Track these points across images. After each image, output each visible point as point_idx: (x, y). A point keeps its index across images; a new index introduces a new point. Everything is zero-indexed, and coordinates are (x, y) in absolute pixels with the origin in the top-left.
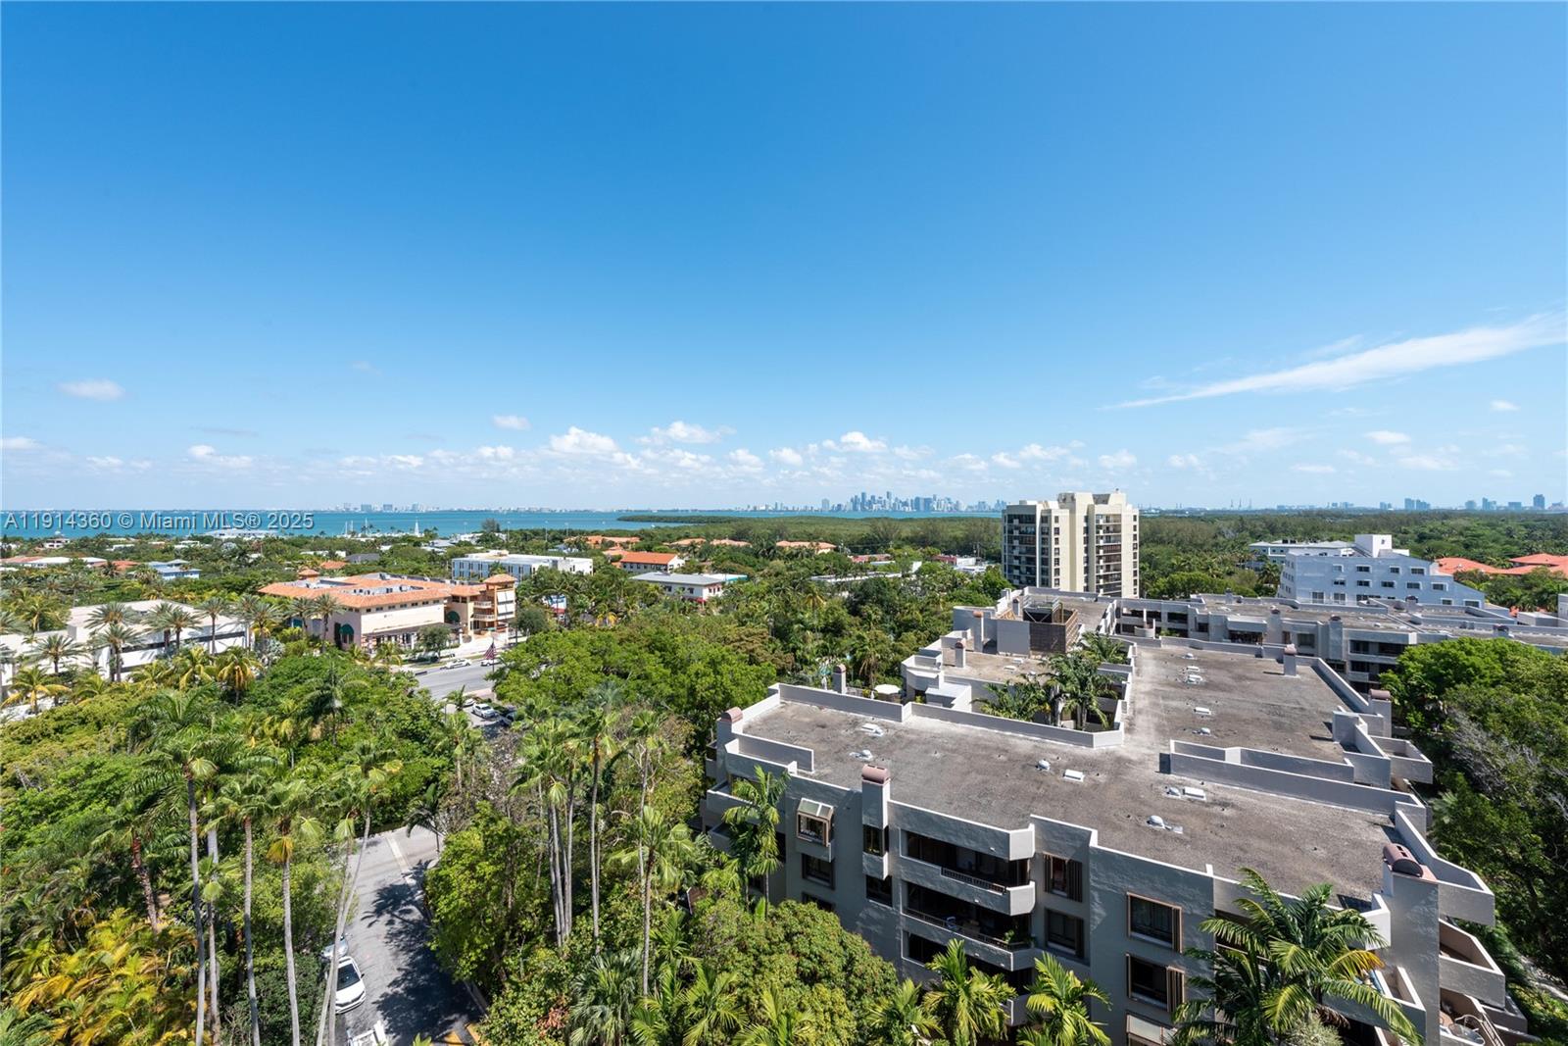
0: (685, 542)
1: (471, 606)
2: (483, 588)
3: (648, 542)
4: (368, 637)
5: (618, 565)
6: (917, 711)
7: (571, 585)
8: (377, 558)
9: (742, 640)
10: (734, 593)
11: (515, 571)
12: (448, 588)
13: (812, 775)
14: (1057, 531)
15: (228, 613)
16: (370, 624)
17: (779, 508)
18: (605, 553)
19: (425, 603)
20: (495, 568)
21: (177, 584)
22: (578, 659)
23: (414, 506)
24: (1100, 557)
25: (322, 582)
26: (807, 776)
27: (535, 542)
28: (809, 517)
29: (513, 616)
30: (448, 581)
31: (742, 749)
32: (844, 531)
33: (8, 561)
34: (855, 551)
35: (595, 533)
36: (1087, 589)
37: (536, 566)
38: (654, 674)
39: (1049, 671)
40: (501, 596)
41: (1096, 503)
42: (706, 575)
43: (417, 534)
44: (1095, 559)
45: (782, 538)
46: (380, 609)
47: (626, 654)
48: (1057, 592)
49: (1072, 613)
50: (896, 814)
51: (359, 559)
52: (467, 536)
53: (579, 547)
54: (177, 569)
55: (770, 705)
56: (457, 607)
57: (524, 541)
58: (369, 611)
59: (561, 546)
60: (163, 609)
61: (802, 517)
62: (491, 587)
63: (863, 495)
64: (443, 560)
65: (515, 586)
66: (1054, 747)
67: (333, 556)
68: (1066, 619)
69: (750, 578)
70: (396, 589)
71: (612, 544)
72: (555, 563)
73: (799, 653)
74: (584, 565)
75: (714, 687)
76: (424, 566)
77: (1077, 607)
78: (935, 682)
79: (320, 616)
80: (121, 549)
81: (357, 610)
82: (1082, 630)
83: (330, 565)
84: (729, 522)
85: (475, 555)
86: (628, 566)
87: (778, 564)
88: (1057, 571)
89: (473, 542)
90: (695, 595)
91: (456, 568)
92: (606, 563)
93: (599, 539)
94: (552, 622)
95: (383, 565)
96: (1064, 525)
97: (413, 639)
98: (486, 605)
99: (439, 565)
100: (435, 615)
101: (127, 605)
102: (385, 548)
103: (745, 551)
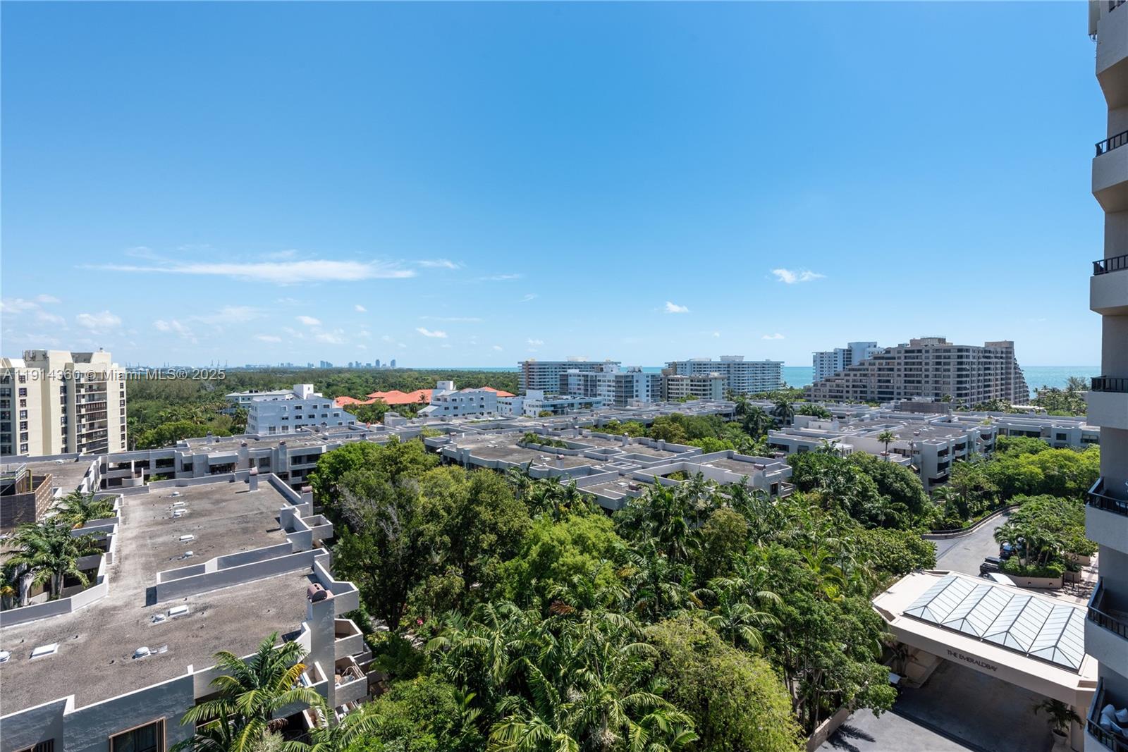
14: (24, 392)
24: (82, 416)
36: (65, 450)
39: (12, 548)
41: (76, 362)
44: (76, 419)
48: (25, 459)
49: (44, 478)
68: (35, 486)
77: (51, 471)
82: (58, 494)
88: (25, 436)
96: (34, 387)
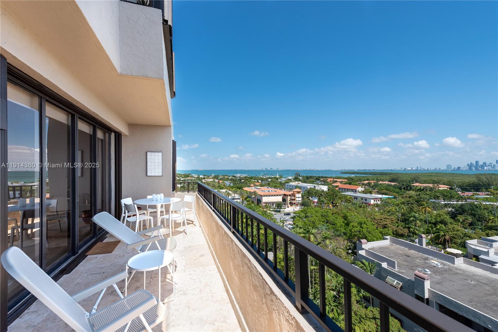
0: (366, 182)
1: (289, 197)
2: (292, 193)
3: (351, 181)
4: (264, 203)
5: (337, 189)
6: (466, 262)
7: (319, 194)
8: (267, 182)
9: (382, 220)
10: (385, 203)
11: (303, 188)
12: (283, 192)
13: (396, 271)
15: (237, 194)
16: (265, 199)
17: (419, 169)
18: (333, 184)
19: (277, 195)
20: (296, 187)
21: (229, 186)
22: (317, 217)
23: (278, 168)
25: (255, 188)
26: (391, 269)
27: (310, 180)
28: (436, 173)
29: (301, 202)
30: (283, 190)
32: (458, 180)
33: (205, 180)
34: (464, 189)
35: (330, 178)
37: (309, 187)
40: (297, 195)
42: (374, 195)
43: (278, 177)
45: (417, 182)
46: (267, 196)
51: (264, 183)
52: (291, 177)
53: (324, 182)
54: (229, 183)
56: (285, 197)
57: (307, 179)
58: (264, 196)
59: (318, 181)
60: (226, 191)
61: (432, 173)
62: (294, 193)
63: (477, 162)
64: (283, 184)
65: (301, 193)
67: (258, 182)
69: (395, 198)
70: (270, 191)
71: (336, 181)
72: (315, 187)
74: (325, 188)
76: (278, 185)
79: (254, 196)
80: (220, 178)
81: (262, 196)
83: (257, 184)
85: (291, 183)
86: (341, 189)
87: (412, 193)
89: (292, 179)
90: (367, 202)
91: (286, 186)
92: (333, 188)
93: (332, 179)
94: (313, 205)
95: (269, 185)
97: (274, 205)
98: (293, 198)
99: (282, 185)
100: (279, 199)
101: (221, 190)
102: (270, 180)
103: (394, 187)
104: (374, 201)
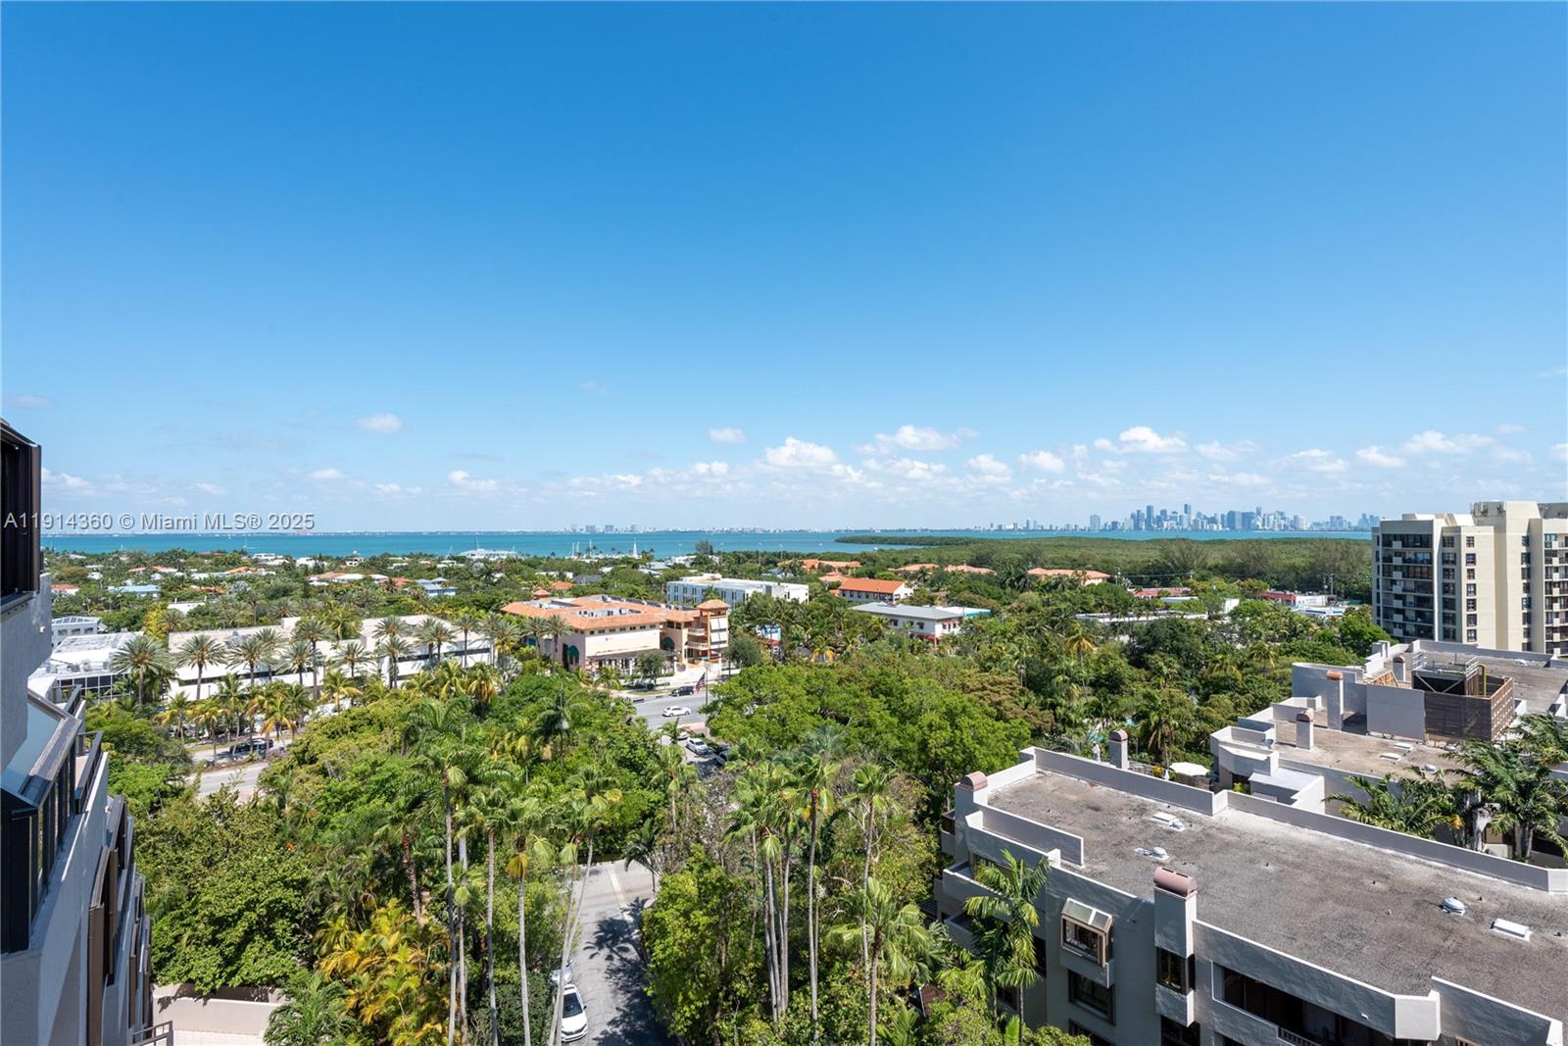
0: (914, 568)
1: (685, 632)
2: (697, 613)
3: (871, 568)
4: (592, 659)
5: (836, 593)
6: (1234, 803)
7: (786, 615)
8: (599, 579)
9: (984, 689)
10: (972, 628)
11: (729, 597)
12: (663, 613)
13: (1082, 870)
14: (1472, 559)
15: (477, 630)
16: (594, 646)
17: (1032, 527)
18: (822, 579)
19: (643, 628)
20: (709, 593)
21: (439, 600)
22: (793, 698)
23: (633, 527)
24: (1554, 600)
25: (553, 602)
26: (1074, 870)
27: (748, 565)
28: (1071, 539)
29: (726, 645)
30: (663, 606)
31: (986, 823)
32: (1120, 556)
33: (322, 576)
34: (1138, 582)
35: (811, 556)
36: (1528, 647)
37: (750, 592)
38: (878, 722)
39: (1461, 766)
40: (715, 623)
41: (1545, 517)
42: (940, 608)
43: (635, 556)
44: (1544, 602)
45: (1036, 564)
46: (602, 632)
47: (845, 695)
48: (1474, 650)
49: (1502, 682)
50: (1206, 941)
51: (584, 581)
52: (682, 558)
53: (794, 572)
54: (438, 587)
55: (1023, 773)
56: (672, 633)
57: (738, 564)
58: (592, 633)
59: (775, 570)
60: (428, 624)
61: (1062, 538)
62: (704, 613)
63: (1149, 509)
64: (659, 583)
65: (728, 613)
66: (1471, 881)
67: (562, 578)
68: (1491, 690)
69: (994, 613)
70: (616, 612)
71: (830, 569)
72: (769, 589)
73: (1060, 711)
74: (800, 592)
75: (951, 743)
76: (641, 589)
77: (1512, 674)
78: (1264, 767)
79: (551, 637)
80: (398, 567)
81: (582, 632)
82: (1522, 709)
83: (559, 585)
84: (967, 543)
85: (689, 578)
86: (848, 594)
87: (1031, 597)
88: (1473, 619)
89: (688, 565)
90: (925, 631)
91: (671, 592)
92: (823, 590)
93: (816, 563)
94: (766, 655)
95: (604, 587)
96: (1485, 549)
97: (632, 664)
98: (700, 633)
99: (654, 589)
100: (650, 640)
101: (403, 618)
102: (606, 570)
103: (988, 579)
104: (944, 627)
